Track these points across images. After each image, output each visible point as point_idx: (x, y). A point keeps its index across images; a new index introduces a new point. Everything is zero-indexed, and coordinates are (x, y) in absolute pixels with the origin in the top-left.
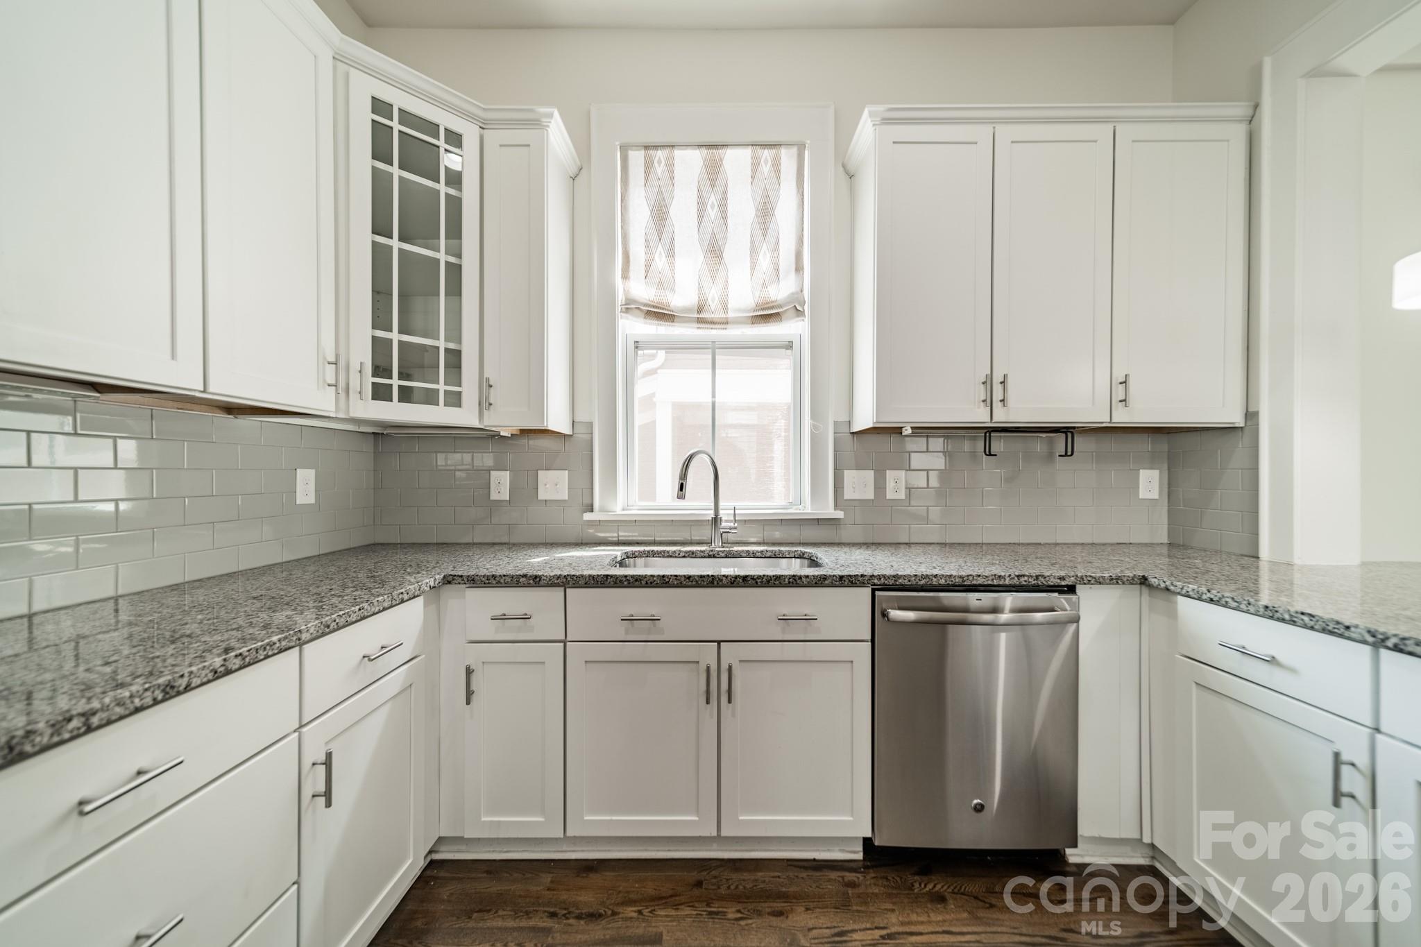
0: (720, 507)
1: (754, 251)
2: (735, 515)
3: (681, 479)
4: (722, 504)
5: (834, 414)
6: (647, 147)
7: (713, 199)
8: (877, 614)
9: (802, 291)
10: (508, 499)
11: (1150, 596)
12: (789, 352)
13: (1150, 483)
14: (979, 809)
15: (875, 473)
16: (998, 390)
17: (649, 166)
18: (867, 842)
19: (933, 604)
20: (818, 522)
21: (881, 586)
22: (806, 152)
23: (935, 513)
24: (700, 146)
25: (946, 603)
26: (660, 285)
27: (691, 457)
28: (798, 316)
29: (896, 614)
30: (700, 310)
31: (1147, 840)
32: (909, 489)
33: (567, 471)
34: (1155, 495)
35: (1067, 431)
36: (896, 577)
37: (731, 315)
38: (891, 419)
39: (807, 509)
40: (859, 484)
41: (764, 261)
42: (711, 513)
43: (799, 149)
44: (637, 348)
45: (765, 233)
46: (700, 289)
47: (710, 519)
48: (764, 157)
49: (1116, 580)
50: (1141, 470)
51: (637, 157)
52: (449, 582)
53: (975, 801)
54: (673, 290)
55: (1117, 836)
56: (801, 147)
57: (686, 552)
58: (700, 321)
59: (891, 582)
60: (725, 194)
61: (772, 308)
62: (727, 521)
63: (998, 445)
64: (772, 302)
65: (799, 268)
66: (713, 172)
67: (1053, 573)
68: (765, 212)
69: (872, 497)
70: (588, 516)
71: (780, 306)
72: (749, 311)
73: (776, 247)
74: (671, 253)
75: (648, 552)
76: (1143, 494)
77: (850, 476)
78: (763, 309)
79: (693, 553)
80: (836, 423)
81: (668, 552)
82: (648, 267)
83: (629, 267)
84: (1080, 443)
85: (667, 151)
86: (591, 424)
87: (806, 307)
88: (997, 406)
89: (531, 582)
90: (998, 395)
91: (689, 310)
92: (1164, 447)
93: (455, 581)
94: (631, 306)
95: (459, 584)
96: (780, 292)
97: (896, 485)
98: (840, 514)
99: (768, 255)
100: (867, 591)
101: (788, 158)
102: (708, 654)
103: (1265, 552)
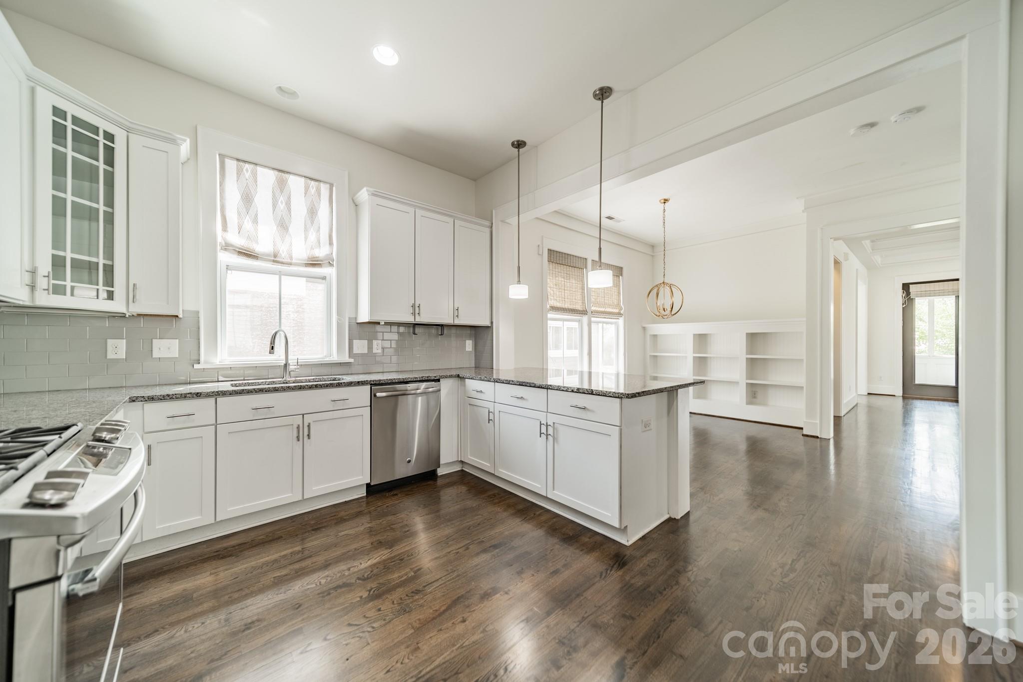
0: (289, 359)
1: (306, 230)
2: (298, 362)
3: (271, 344)
4: (290, 357)
5: (348, 314)
6: (238, 160)
7: (282, 199)
8: (373, 396)
9: (332, 254)
10: (125, 358)
11: (461, 381)
12: (324, 281)
13: (469, 345)
14: (409, 461)
15: (368, 342)
16: (417, 309)
17: (239, 172)
18: (368, 485)
19: (392, 390)
20: (341, 364)
21: (373, 384)
22: (334, 188)
23: (394, 359)
24: (274, 169)
25: (398, 389)
26: (249, 238)
27: (276, 333)
28: (330, 266)
29: (378, 394)
30: (275, 256)
31: (459, 460)
32: (383, 348)
33: (178, 340)
34: (471, 350)
35: (442, 326)
36: (380, 380)
37: (294, 261)
38: (375, 319)
39: (335, 358)
40: (360, 346)
41: (312, 237)
42: (284, 362)
43: (330, 186)
44: (227, 268)
45: (312, 223)
46: (275, 245)
47: (283, 365)
48: (311, 184)
49: (451, 376)
50: (467, 341)
51: (231, 165)
52: (134, 401)
53: (408, 460)
54: (257, 242)
55: (451, 461)
56: (331, 185)
57: (270, 382)
58: (274, 261)
59: (378, 382)
60: (289, 198)
61: (317, 261)
62: (292, 365)
63: (418, 330)
64: (317, 257)
65: (331, 243)
66: (282, 185)
67: (432, 375)
68: (312, 212)
69: (367, 352)
70: (196, 366)
71: (322, 261)
72: (305, 260)
73: (318, 230)
74: (255, 221)
75: (245, 383)
76: (467, 349)
77: (356, 342)
78: (312, 261)
79: (274, 382)
80: (349, 318)
81: (258, 383)
82: (240, 228)
83: (227, 224)
84: (446, 331)
85: (252, 166)
86: (198, 312)
87: (334, 262)
88: (417, 315)
89: (195, 396)
90: (417, 311)
91: (268, 255)
92: (473, 332)
93: (138, 400)
94: (227, 247)
95: (142, 401)
96: (321, 252)
97: (377, 347)
98: (352, 360)
99: (314, 234)
100: (369, 387)
101: (324, 189)
102: (298, 420)
103: (494, 367)
